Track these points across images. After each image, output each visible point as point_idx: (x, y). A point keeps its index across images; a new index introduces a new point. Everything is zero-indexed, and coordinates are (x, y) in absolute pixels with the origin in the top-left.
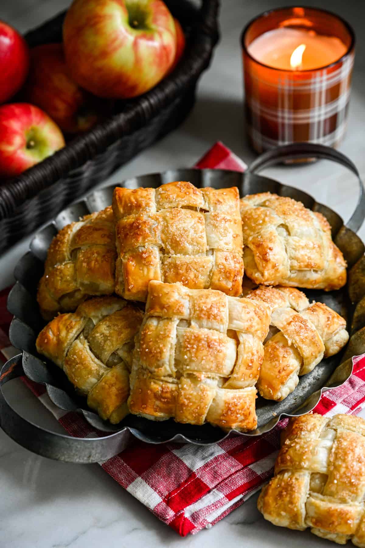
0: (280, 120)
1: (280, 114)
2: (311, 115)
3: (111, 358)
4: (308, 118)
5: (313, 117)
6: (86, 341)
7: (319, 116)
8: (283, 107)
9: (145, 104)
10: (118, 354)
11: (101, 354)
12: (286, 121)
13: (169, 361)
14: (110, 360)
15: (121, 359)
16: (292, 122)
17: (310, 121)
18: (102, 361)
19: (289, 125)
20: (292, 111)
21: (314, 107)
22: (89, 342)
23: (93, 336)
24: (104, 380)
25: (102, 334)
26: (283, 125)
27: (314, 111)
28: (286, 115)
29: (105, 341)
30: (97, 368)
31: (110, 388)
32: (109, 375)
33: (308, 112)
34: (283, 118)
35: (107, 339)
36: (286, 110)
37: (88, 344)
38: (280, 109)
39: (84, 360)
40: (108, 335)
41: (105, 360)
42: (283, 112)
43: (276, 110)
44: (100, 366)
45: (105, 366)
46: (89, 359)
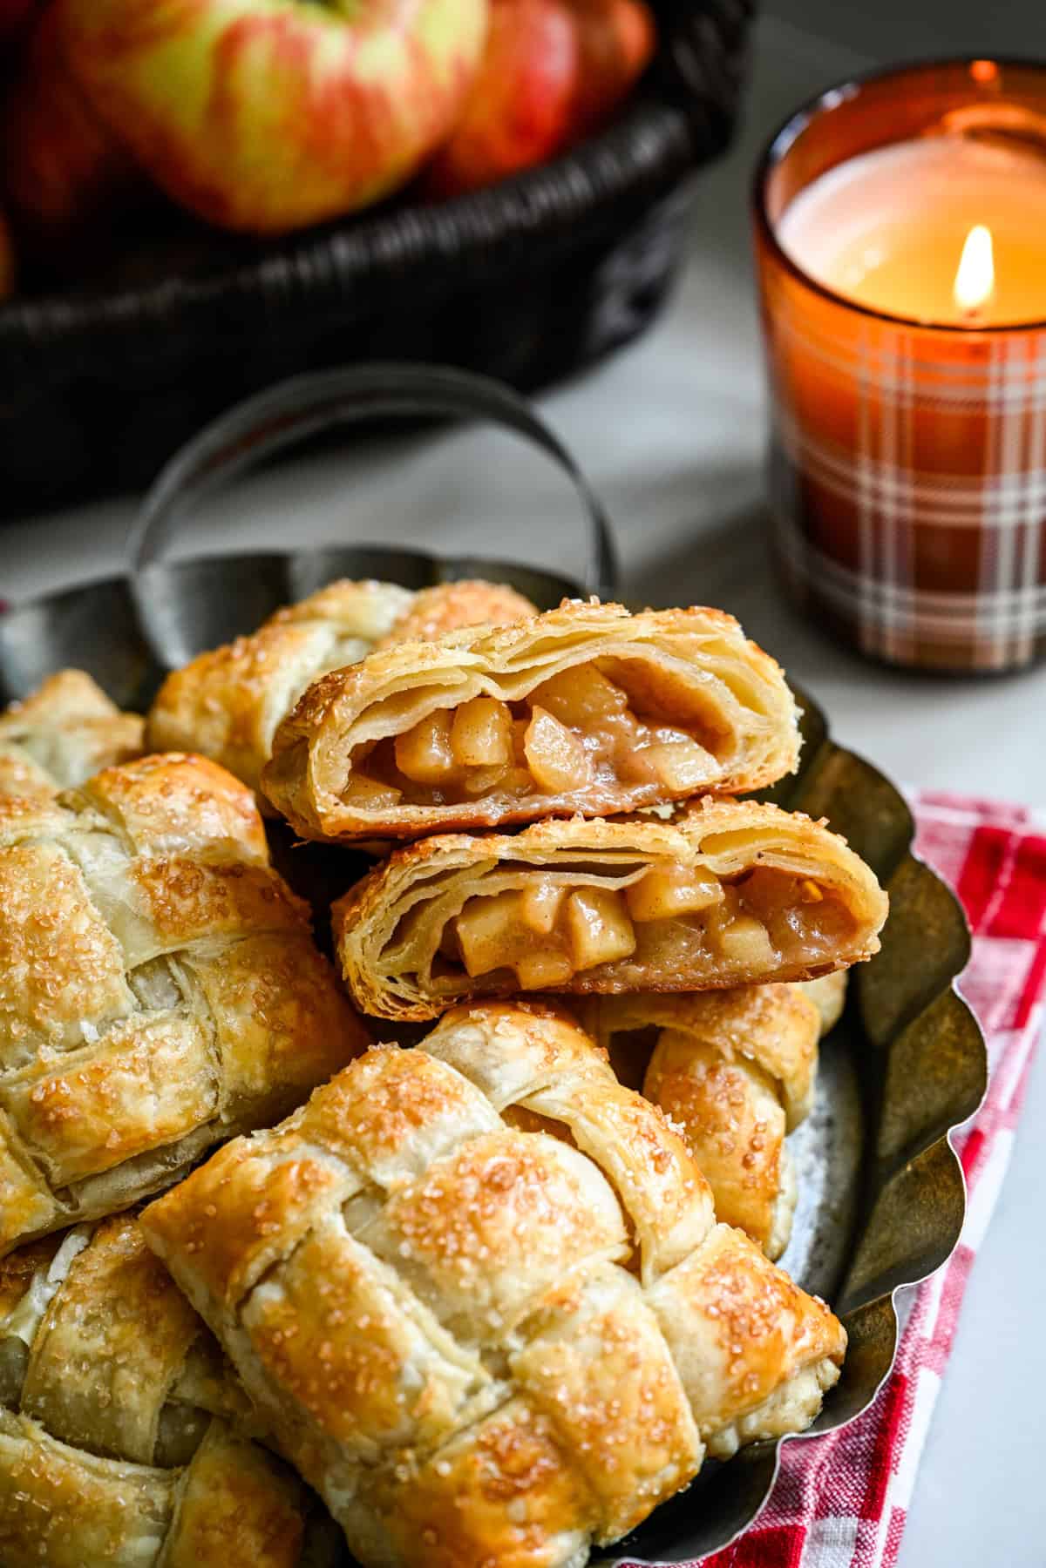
0: (866, 502)
1: (865, 478)
2: (987, 497)
3: (165, 1426)
4: (977, 509)
5: (996, 509)
6: (23, 1417)
7: (1023, 506)
8: (876, 455)
9: (275, 271)
10: (183, 1403)
11: (119, 1435)
12: (889, 509)
13: (435, 1346)
14: (168, 1438)
15: (203, 1415)
16: (909, 513)
17: (986, 520)
18: (132, 1460)
19: (900, 524)
20: (909, 473)
21: (998, 470)
22: (35, 1418)
23: (48, 1385)
24: (188, 1522)
25: (80, 1360)
26: (877, 519)
27: (997, 487)
28: (889, 486)
29: (110, 1380)
30: (133, 1492)
31: (230, 1536)
32: (199, 1491)
33: (978, 488)
34: (877, 495)
35: (114, 1369)
36: (889, 468)
37: (39, 1424)
38: (865, 459)
39: (69, 1489)
40: (110, 1351)
41: (145, 1447)
42: (876, 472)
43: (853, 462)
44: (142, 1480)
45: (157, 1472)
46: (83, 1477)
